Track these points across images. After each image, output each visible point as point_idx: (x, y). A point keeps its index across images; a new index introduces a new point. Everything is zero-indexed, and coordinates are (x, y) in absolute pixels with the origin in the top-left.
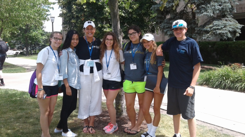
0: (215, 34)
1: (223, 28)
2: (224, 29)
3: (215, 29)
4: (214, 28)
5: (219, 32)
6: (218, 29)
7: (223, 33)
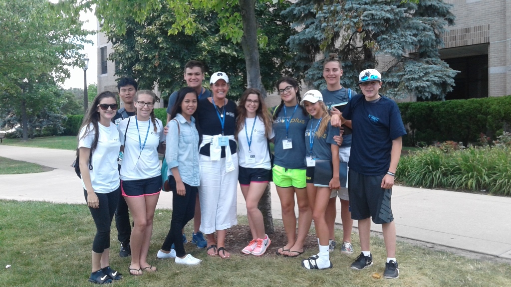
0: (408, 89)
1: (423, 76)
2: (424, 79)
3: (409, 79)
4: (406, 77)
5: (414, 84)
6: (413, 79)
7: (423, 87)
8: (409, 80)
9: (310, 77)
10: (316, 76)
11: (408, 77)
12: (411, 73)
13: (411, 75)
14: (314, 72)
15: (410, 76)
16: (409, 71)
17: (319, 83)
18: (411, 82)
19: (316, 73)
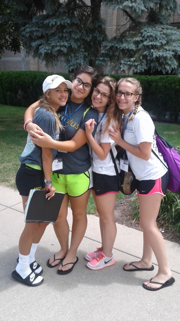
8: (148, 48)
9: (27, 35)
10: (35, 34)
11: (148, 44)
12: (151, 38)
13: (151, 41)
14: (32, 28)
15: (150, 43)
16: (148, 37)
17: (39, 43)
18: (152, 50)
19: (34, 30)
